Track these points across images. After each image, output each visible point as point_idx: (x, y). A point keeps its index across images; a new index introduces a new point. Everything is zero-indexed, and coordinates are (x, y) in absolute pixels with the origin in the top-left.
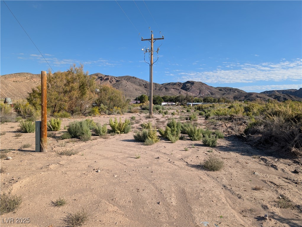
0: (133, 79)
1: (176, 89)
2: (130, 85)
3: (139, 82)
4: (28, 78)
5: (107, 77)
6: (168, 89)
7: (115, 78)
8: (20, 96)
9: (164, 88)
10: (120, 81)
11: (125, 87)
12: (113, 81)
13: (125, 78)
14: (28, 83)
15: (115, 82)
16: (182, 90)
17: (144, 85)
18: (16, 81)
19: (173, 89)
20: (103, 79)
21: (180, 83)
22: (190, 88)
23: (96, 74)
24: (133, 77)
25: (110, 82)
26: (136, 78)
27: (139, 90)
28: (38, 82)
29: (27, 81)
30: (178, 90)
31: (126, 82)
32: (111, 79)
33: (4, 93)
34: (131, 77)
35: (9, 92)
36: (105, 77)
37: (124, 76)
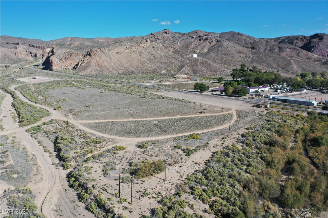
0: (238, 36)
1: (294, 49)
2: (231, 47)
3: (245, 40)
4: (128, 47)
5: (206, 36)
6: (282, 48)
7: (215, 38)
8: (122, 69)
9: (278, 48)
10: (220, 41)
11: (226, 50)
12: (212, 42)
13: (229, 34)
14: (127, 53)
15: (215, 43)
16: (302, 50)
17: (251, 44)
18: (118, 53)
19: (290, 48)
20: (202, 39)
21: (305, 37)
22: (316, 46)
23: (195, 31)
24: (239, 34)
25: (209, 42)
26: (242, 35)
27: (243, 53)
28: (136, 51)
29: (127, 51)
30: (297, 50)
31: (228, 42)
32: (211, 39)
33: (109, 67)
34: (235, 33)
35: (113, 65)
36: (205, 37)
37: (228, 32)
